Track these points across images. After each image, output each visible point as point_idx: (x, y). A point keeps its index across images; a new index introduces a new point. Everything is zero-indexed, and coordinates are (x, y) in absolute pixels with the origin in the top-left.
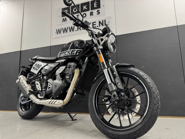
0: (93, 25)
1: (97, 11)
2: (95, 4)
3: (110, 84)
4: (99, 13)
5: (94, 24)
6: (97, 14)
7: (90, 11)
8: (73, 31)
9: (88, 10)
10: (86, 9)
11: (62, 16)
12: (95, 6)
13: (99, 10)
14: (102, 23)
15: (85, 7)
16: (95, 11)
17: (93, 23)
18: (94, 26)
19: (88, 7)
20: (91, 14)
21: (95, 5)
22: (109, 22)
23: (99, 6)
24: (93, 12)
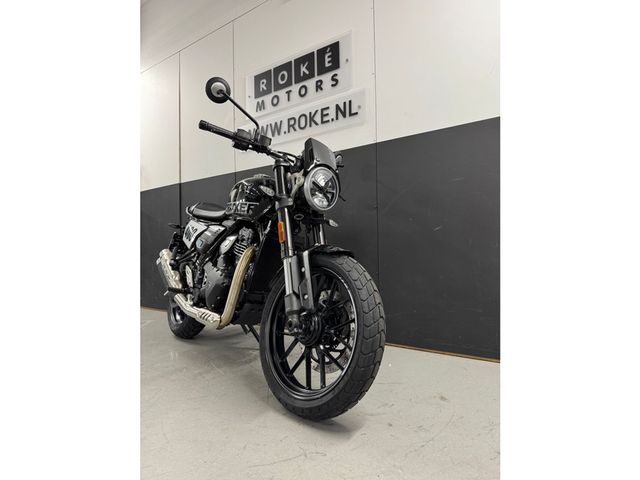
0: (323, 116)
1: (333, 79)
2: (326, 57)
3: (289, 295)
4: (337, 81)
5: (325, 112)
6: (333, 85)
7: (317, 78)
8: (279, 134)
9: (311, 76)
10: (307, 73)
11: (256, 97)
12: (327, 65)
13: (336, 75)
14: (342, 108)
15: (303, 69)
16: (327, 78)
17: (322, 110)
18: (325, 119)
19: (310, 68)
20: (319, 86)
21: (327, 60)
22: (359, 107)
23: (336, 64)
24: (321, 81)
